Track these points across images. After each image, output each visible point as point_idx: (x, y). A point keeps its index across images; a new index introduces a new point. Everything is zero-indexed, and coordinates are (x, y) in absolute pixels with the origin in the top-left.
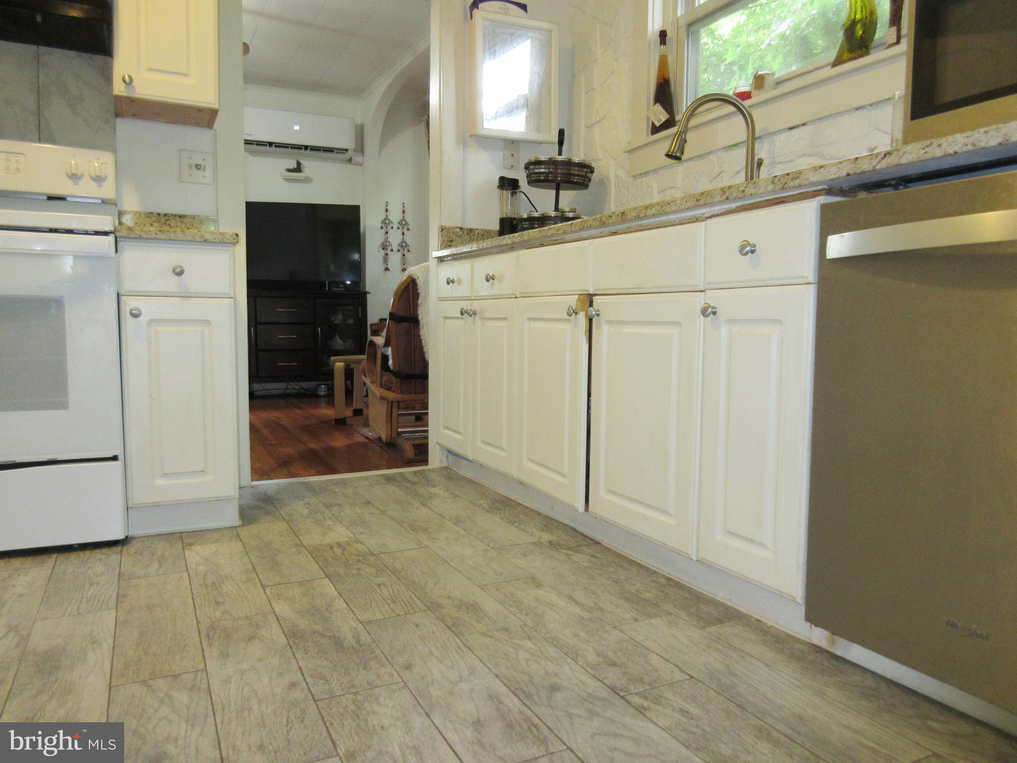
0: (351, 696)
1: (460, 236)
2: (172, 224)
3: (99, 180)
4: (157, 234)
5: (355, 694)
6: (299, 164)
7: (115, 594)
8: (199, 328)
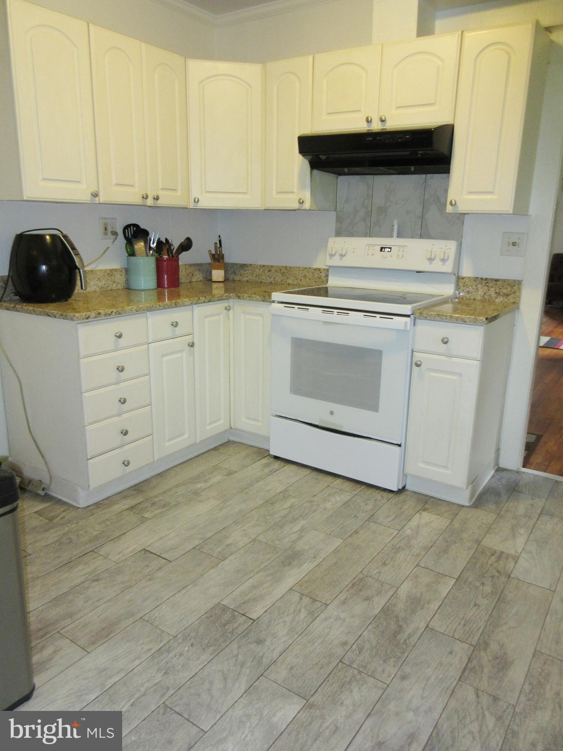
0: (356, 672)
2: (489, 286)
3: (443, 260)
5: (360, 672)
7: (356, 529)
8: (455, 378)
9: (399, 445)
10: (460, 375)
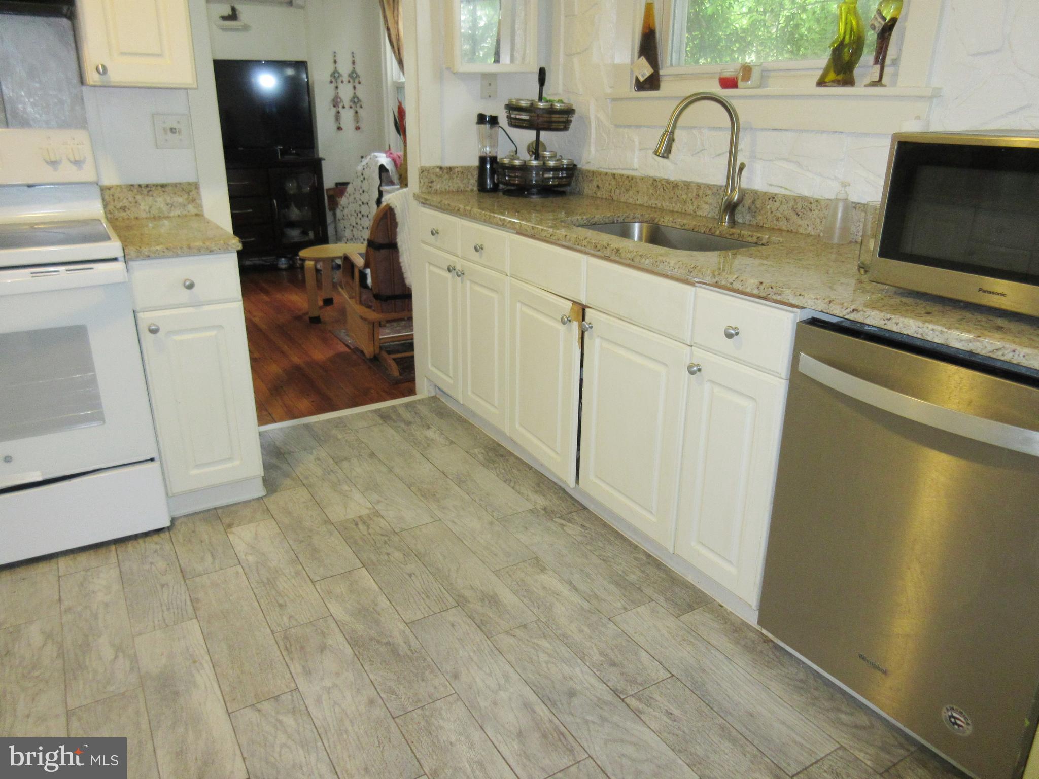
0: (419, 711)
1: (441, 176)
2: (154, 195)
3: (77, 163)
4: (164, 252)
5: (422, 708)
8: (212, 333)
9: (152, 460)
10: (220, 327)
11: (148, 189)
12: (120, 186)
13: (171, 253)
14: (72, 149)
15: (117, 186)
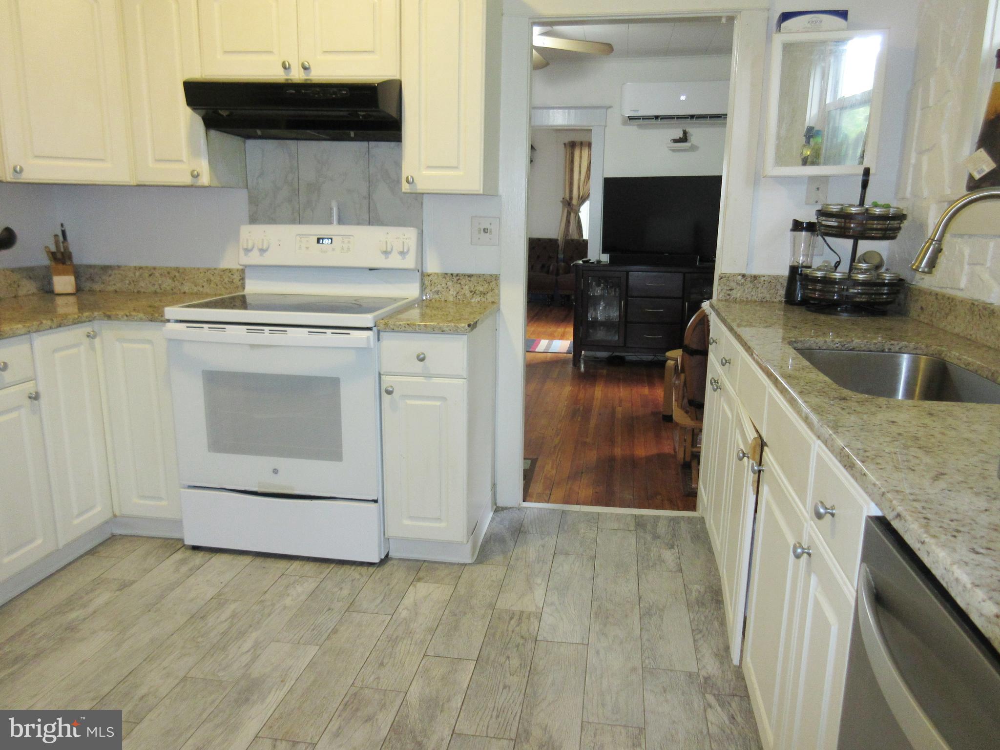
1: (742, 284)
2: (462, 283)
3: (403, 253)
6: (685, 133)
7: (333, 627)
8: (438, 403)
9: (376, 501)
10: (444, 399)
11: (458, 278)
12: (437, 274)
13: (410, 329)
14: (403, 242)
15: (435, 274)
